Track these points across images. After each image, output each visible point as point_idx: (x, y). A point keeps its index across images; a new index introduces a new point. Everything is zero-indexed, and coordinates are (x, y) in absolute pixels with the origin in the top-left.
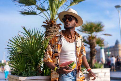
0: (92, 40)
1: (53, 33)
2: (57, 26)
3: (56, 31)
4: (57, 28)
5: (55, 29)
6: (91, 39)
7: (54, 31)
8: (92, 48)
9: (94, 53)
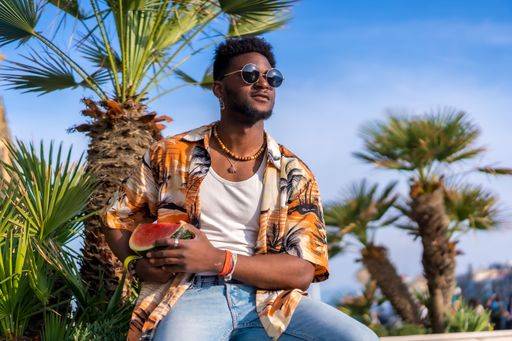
0: (422, 198)
1: (115, 157)
2: (138, 124)
3: (129, 149)
4: (137, 132)
5: (128, 140)
6: (420, 195)
7: (120, 149)
8: (429, 235)
9: (439, 261)
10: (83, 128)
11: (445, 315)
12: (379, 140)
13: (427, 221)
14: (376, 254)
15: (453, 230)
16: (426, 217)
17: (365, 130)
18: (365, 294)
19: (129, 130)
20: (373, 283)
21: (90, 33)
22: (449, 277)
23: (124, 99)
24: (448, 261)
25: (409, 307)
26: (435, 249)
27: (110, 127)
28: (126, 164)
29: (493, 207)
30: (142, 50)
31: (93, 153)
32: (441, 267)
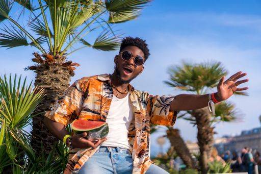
1: (50, 84)
2: (62, 67)
3: (57, 80)
4: (62, 71)
5: (57, 76)
7: (52, 80)
8: (201, 124)
9: (206, 137)
10: (32, 68)
11: (208, 164)
12: (177, 75)
13: (200, 117)
14: (174, 133)
15: (212, 121)
16: (200, 115)
17: (170, 70)
18: (168, 153)
19: (57, 70)
20: (172, 148)
21: (36, 18)
22: (210, 145)
23: (55, 54)
24: (210, 137)
25: (190, 160)
26: (204, 131)
27: (47, 68)
28: (55, 88)
29: (233, 111)
30: (64, 28)
31: (38, 82)
32: (207, 140)
